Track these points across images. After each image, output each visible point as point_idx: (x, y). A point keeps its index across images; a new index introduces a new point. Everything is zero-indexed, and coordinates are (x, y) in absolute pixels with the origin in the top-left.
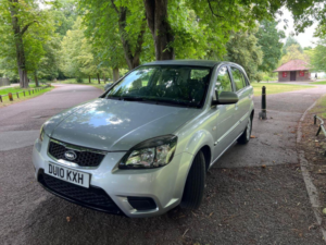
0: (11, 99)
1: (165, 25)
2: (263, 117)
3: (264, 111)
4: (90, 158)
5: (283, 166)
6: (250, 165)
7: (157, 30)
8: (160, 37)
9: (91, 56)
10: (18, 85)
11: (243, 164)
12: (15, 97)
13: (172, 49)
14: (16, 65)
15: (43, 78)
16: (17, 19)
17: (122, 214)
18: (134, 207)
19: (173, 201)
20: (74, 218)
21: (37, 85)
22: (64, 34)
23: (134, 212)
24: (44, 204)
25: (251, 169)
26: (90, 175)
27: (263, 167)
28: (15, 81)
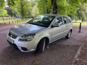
0: (18, 22)
1: (55, 4)
2: (80, 32)
3: (80, 30)
4: (15, 37)
5: (75, 46)
6: (65, 44)
7: (53, 6)
8: (54, 8)
9: (39, 12)
10: (21, 19)
11: (63, 44)
12: (19, 22)
13: (57, 11)
14: (21, 14)
15: (28, 18)
16: (22, 3)
17: (20, 51)
18: (22, 50)
19: (33, 50)
20: (13, 50)
21: (26, 19)
22: (34, 7)
23: (22, 51)
24: (9, 46)
25: (65, 45)
26: (14, 41)
27: (69, 45)
28: (21, 18)
